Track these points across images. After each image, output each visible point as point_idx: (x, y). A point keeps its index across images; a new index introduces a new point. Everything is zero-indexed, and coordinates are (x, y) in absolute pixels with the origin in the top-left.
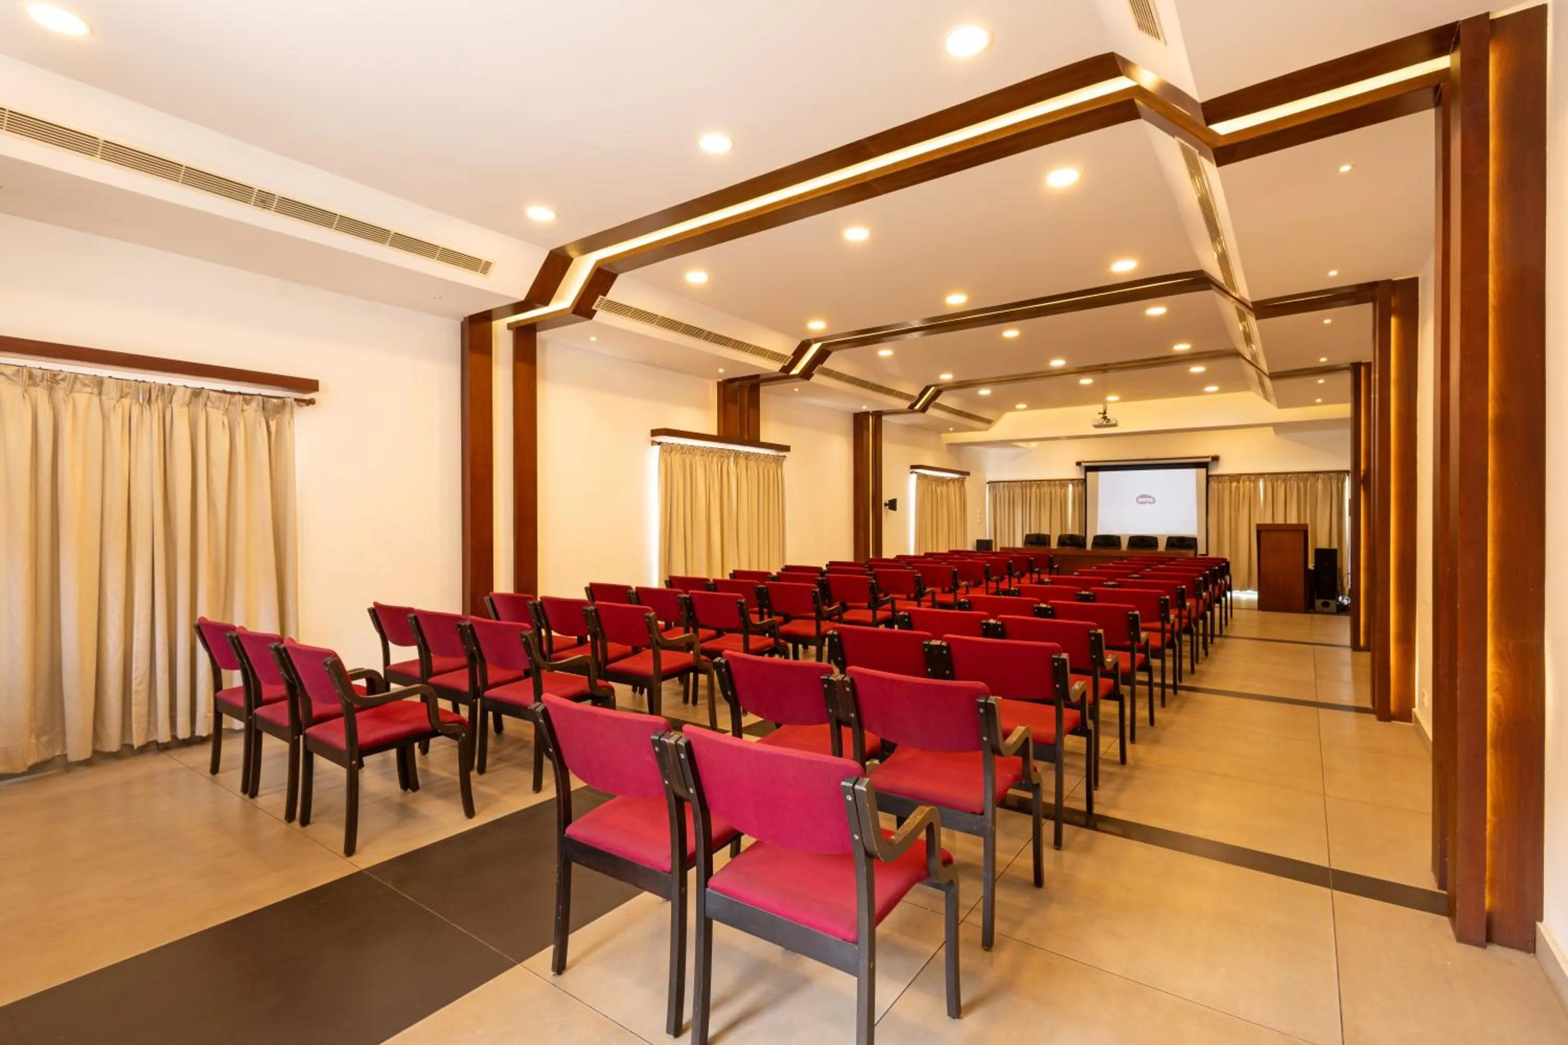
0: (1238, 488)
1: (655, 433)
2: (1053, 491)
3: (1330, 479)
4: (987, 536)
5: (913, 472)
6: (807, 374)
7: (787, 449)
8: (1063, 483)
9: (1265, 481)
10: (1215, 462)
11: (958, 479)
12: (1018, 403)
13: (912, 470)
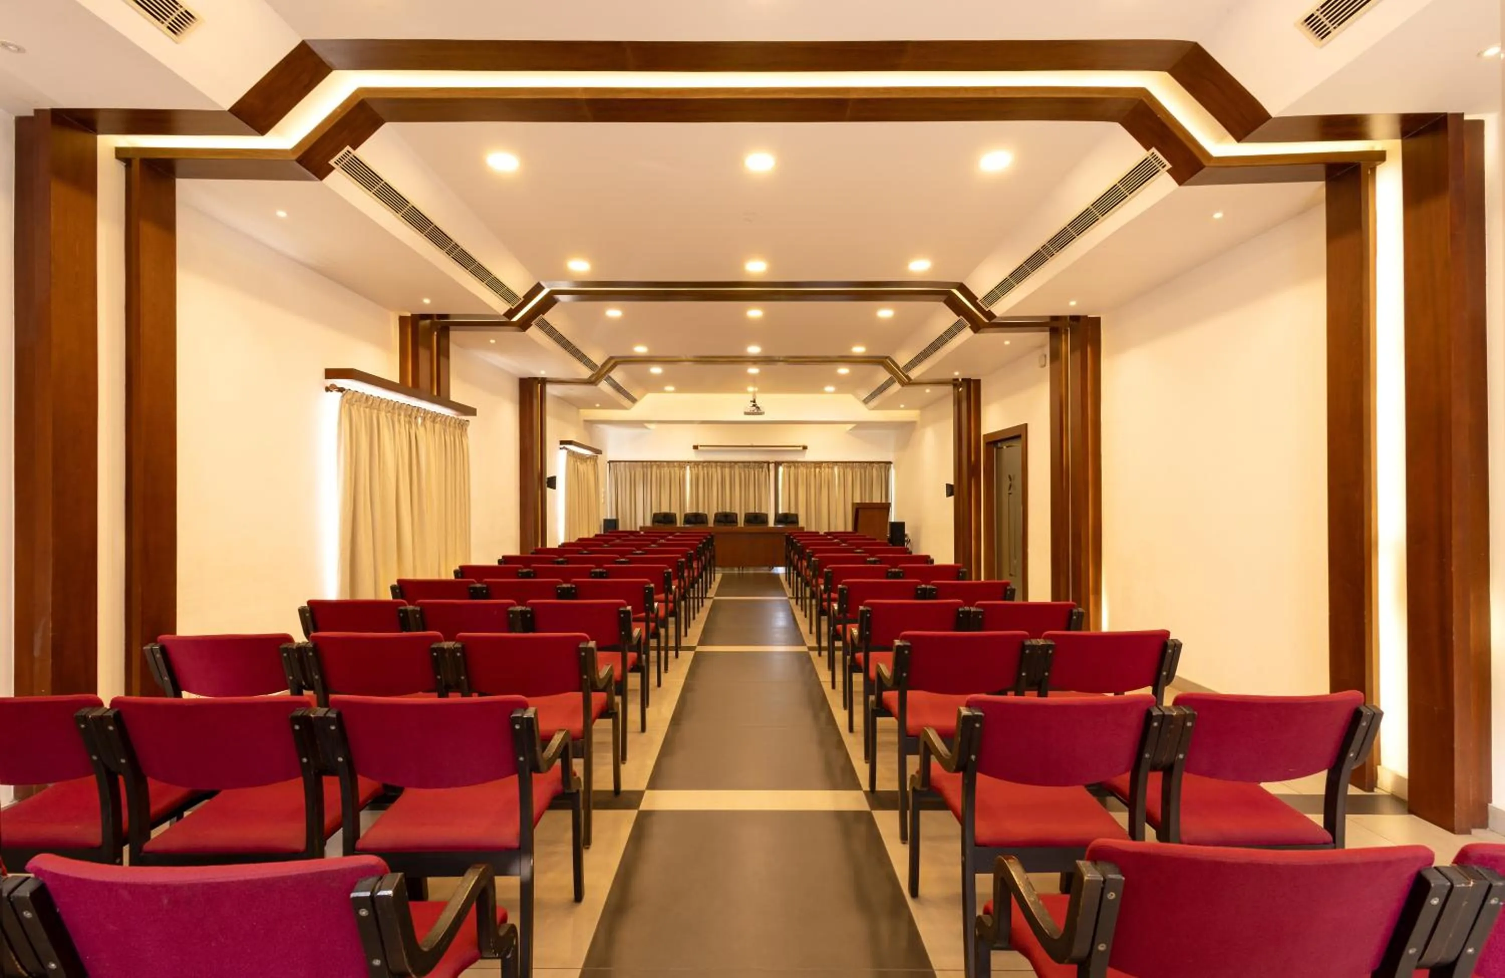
0: (820, 473)
1: (331, 373)
2: (672, 472)
3: (881, 468)
4: (609, 515)
5: (564, 448)
6: (524, 325)
7: (472, 412)
8: (682, 464)
9: (839, 468)
10: (805, 450)
11: (590, 458)
12: (667, 385)
13: (562, 446)
